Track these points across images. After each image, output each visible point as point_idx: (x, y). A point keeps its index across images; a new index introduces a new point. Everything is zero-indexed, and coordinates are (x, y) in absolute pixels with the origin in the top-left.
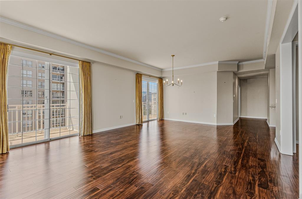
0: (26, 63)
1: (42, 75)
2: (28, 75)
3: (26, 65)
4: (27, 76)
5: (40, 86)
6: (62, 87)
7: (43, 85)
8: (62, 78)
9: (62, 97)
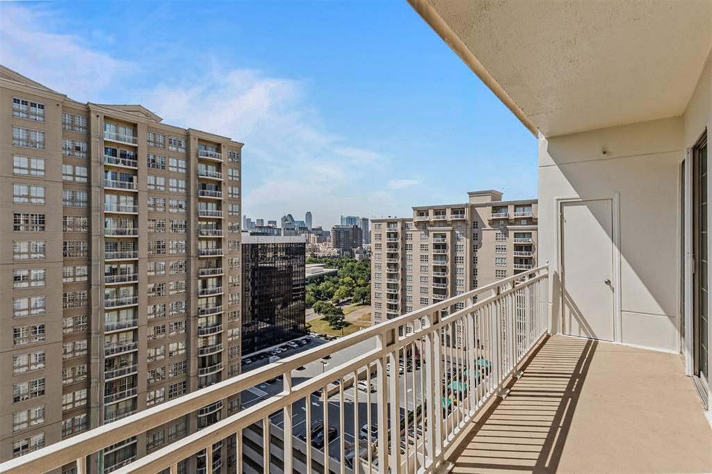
0: (28, 136)
1: (74, 172)
2: (34, 170)
3: (28, 142)
4: (29, 174)
5: (69, 201)
6: (131, 205)
7: (78, 198)
8: (131, 180)
9: (131, 232)
